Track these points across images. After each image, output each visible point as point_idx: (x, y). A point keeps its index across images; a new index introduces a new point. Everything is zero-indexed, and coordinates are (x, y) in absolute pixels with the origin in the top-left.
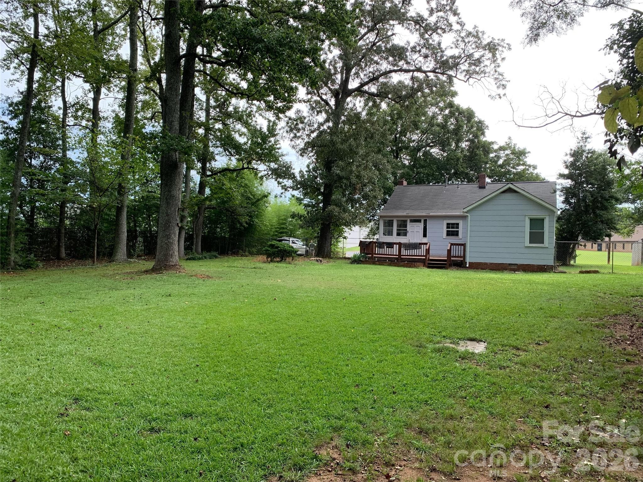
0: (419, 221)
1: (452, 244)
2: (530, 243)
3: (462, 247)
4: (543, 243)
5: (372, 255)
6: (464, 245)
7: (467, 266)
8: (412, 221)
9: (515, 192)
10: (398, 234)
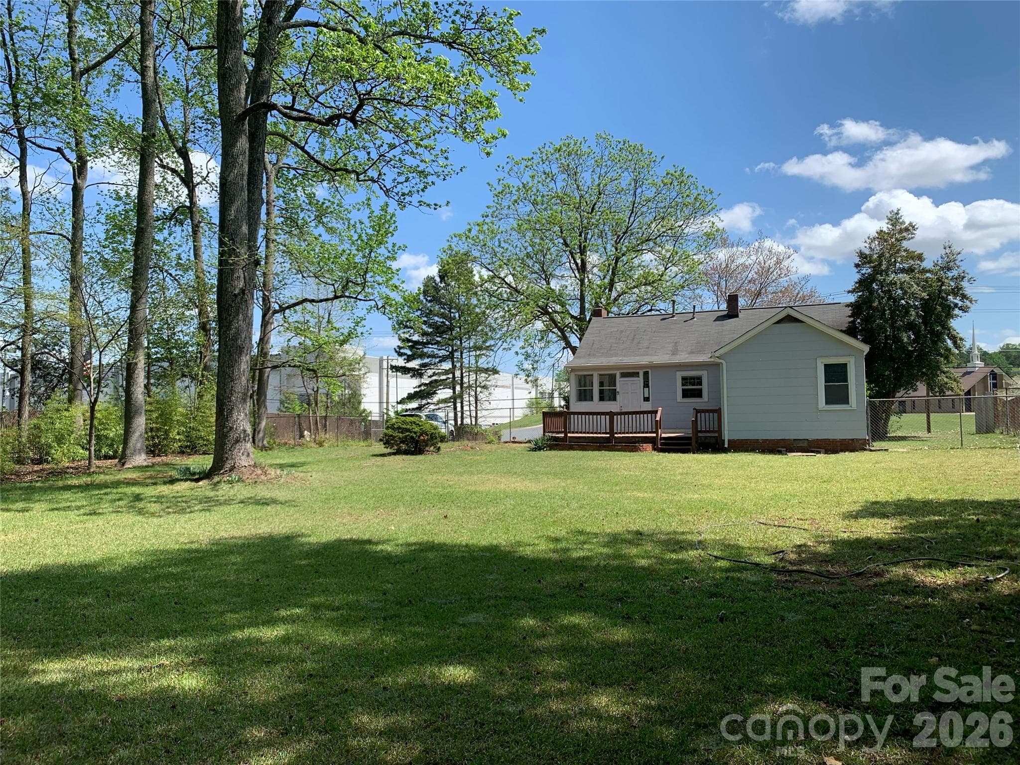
0: (636, 374)
1: (698, 411)
2: (827, 403)
3: (716, 415)
4: (848, 403)
5: (566, 435)
6: (718, 412)
7: (726, 446)
8: (624, 375)
9: (797, 320)
10: (602, 399)
